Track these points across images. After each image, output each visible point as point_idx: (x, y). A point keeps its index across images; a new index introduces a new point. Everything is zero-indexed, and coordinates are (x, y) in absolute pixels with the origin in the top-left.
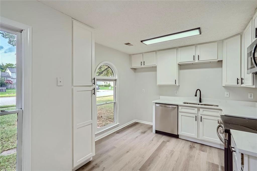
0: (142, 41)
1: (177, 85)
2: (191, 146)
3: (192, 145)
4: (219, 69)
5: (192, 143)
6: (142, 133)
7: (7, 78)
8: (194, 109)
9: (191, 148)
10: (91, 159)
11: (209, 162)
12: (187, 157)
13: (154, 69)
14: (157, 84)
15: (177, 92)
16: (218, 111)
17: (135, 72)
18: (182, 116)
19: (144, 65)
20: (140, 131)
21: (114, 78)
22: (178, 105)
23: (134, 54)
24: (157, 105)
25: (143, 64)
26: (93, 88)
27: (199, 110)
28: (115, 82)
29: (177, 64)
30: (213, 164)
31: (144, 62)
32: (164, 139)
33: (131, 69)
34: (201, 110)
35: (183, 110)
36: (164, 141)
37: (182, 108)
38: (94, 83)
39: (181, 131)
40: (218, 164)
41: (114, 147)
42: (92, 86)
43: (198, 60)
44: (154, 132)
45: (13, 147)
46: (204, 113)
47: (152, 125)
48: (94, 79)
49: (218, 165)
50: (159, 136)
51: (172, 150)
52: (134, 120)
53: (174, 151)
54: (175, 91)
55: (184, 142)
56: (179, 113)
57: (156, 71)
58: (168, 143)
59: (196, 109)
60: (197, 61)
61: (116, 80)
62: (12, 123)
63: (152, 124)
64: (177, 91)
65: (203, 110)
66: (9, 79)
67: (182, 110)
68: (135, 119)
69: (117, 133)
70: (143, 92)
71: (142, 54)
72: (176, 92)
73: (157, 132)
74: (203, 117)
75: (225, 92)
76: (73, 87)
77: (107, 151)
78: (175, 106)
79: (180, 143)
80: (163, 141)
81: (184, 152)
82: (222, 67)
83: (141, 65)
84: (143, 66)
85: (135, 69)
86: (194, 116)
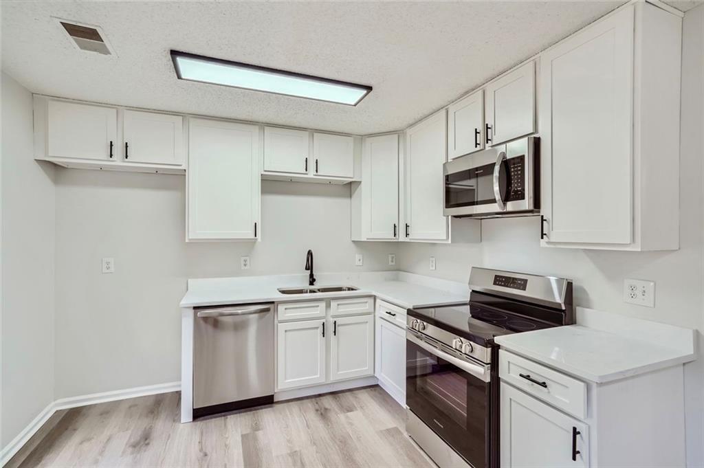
2: (319, 412)
3: (317, 407)
4: (343, 202)
5: (313, 399)
6: (134, 446)
8: (318, 306)
9: (323, 414)
11: (381, 431)
12: (337, 447)
14: (187, 239)
15: (248, 263)
16: (366, 301)
17: (56, 181)
18: (287, 333)
19: (126, 156)
22: (274, 302)
27: (328, 306)
29: (260, 176)
30: (387, 430)
31: (126, 145)
32: (239, 430)
33: (38, 165)
34: (334, 304)
35: (291, 314)
36: (244, 433)
37: (286, 309)
39: (286, 379)
40: (395, 426)
43: (317, 171)
44: (188, 416)
46: (340, 310)
49: (396, 429)
50: (214, 423)
51: (289, 452)
53: (297, 449)
54: (243, 259)
55: (294, 406)
56: (278, 326)
58: (260, 434)
59: (323, 305)
60: (311, 174)
64: (247, 258)
65: (338, 305)
68: (55, 400)
70: (105, 270)
71: (113, 110)
72: (245, 261)
73: (198, 414)
74: (339, 321)
75: (357, 256)
79: (289, 415)
80: (242, 436)
81: (321, 438)
82: (351, 197)
83: (111, 155)
84: (118, 162)
85: (55, 169)
86: (319, 323)
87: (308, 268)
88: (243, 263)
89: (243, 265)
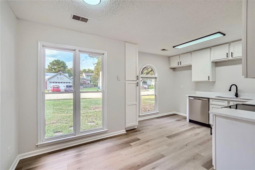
0: (174, 47)
1: (211, 81)
7: (83, 80)
8: (224, 102)
10: (136, 127)
13: (189, 67)
14: (192, 81)
15: (213, 88)
17: (174, 71)
18: (213, 108)
19: (181, 64)
20: (176, 119)
21: (155, 76)
22: (209, 98)
23: (172, 56)
24: (190, 98)
25: (179, 64)
26: (137, 82)
28: (155, 79)
29: (211, 62)
31: (181, 62)
33: (170, 69)
34: (231, 102)
35: (214, 103)
37: (212, 101)
38: (138, 79)
41: (152, 125)
42: (137, 81)
44: (188, 120)
45: (92, 121)
47: (186, 117)
48: (138, 76)
51: (198, 133)
52: (174, 112)
53: (200, 133)
54: (211, 87)
56: (210, 105)
57: (191, 69)
58: (197, 129)
59: (227, 102)
61: (156, 78)
62: (90, 108)
63: (186, 115)
64: (213, 87)
65: (233, 103)
66: (84, 80)
67: (212, 102)
69: (156, 118)
70: (181, 88)
71: (179, 56)
72: (212, 87)
73: (191, 121)
76: (125, 81)
77: (147, 126)
78: (206, 99)
80: (194, 127)
83: (178, 65)
84: (180, 66)
85: (174, 69)
87: (230, 90)
88: (211, 88)
89: (211, 89)
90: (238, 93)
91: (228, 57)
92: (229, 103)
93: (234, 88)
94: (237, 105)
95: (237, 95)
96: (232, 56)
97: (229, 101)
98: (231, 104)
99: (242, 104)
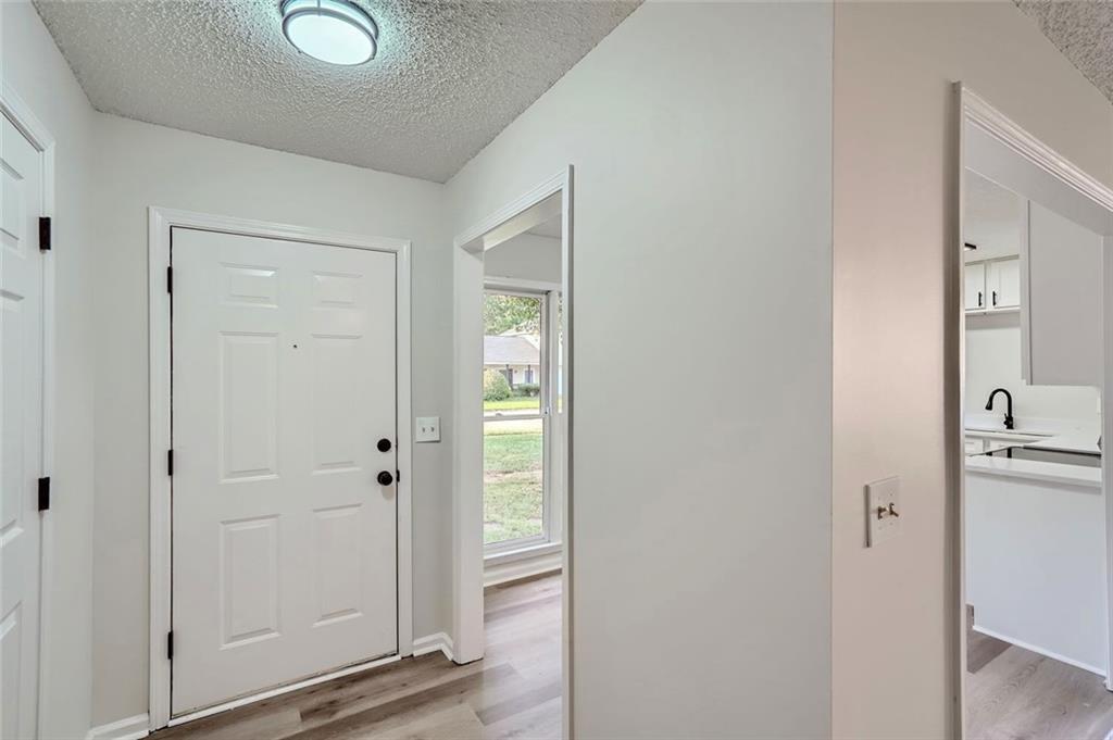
87: (989, 407)
90: (1013, 415)
91: (983, 306)
92: (986, 444)
93: (1000, 399)
94: (1009, 450)
95: (1009, 423)
96: (994, 304)
97: (986, 440)
98: (994, 446)
99: (1025, 448)
